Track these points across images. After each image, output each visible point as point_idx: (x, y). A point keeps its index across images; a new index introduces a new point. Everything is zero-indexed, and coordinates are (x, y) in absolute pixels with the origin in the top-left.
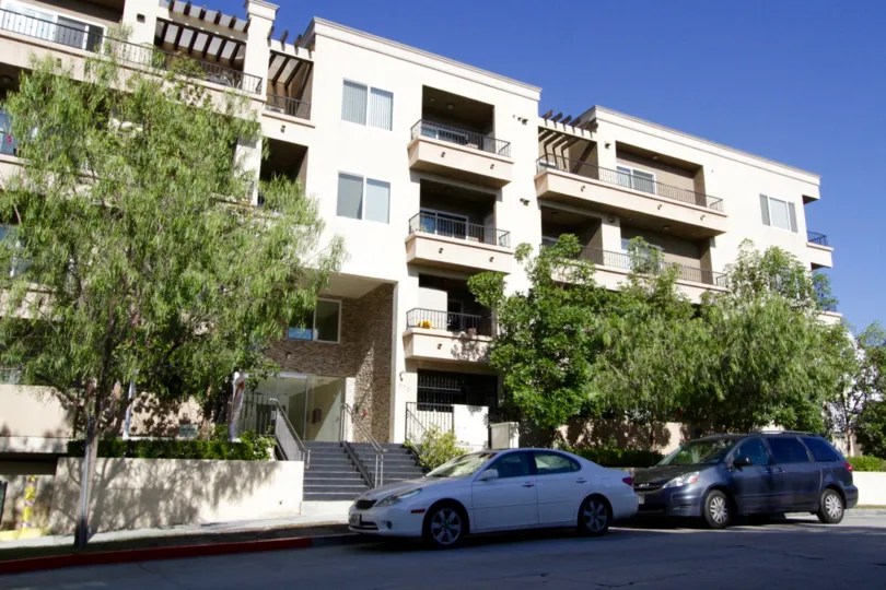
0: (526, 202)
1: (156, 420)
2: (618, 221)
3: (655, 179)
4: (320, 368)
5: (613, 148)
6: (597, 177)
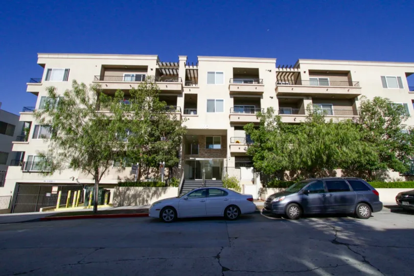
0: (272, 98)
1: (156, 175)
2: (311, 98)
3: (329, 80)
5: (307, 72)
6: (301, 84)
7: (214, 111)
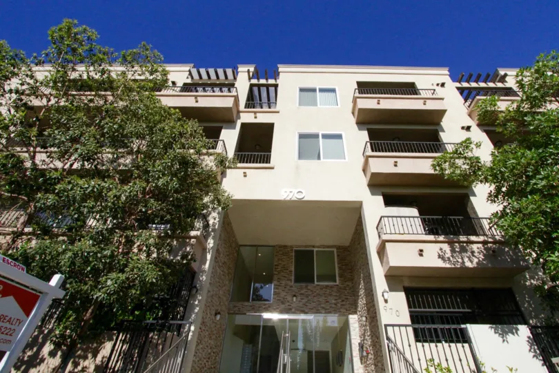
0: (468, 129)
4: (323, 308)
7: (319, 158)
